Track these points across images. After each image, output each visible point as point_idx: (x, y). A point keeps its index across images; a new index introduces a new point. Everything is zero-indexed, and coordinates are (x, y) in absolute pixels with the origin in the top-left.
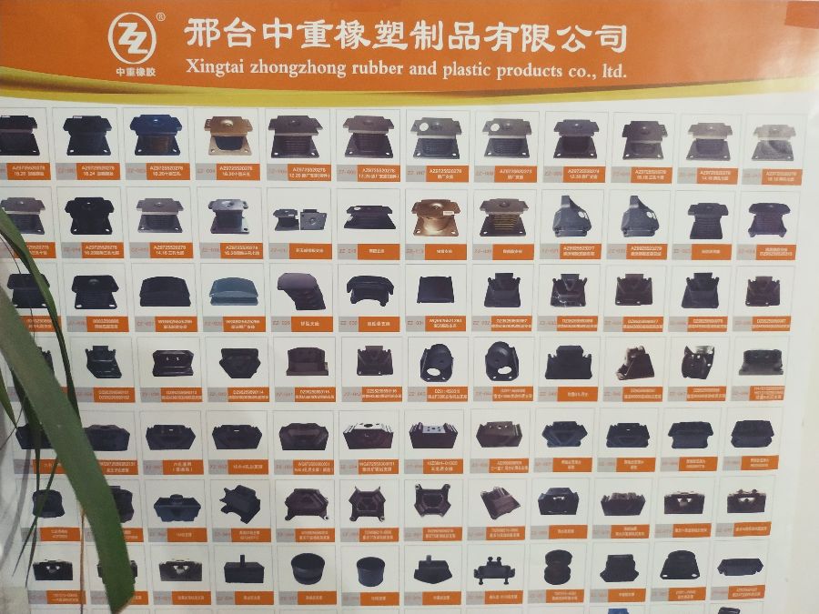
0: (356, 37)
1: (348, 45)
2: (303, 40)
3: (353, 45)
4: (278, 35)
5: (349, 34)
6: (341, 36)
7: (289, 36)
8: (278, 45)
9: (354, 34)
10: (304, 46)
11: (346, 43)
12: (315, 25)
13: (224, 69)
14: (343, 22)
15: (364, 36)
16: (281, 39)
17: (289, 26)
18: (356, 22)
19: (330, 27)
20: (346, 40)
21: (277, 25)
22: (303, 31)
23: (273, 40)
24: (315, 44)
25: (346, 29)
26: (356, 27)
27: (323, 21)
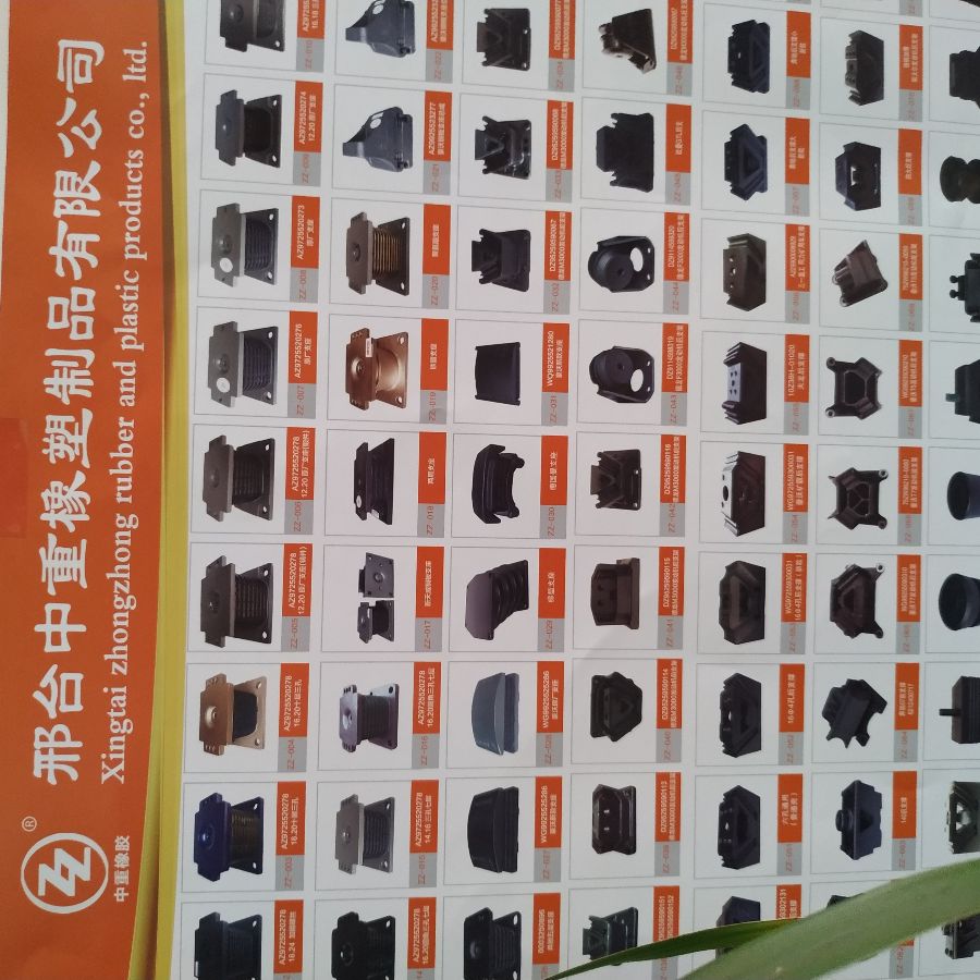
0: (68, 496)
1: (83, 509)
2: (74, 585)
3: (83, 500)
4: (64, 628)
5: (65, 507)
6: (68, 520)
7: (65, 608)
8: (81, 628)
9: (64, 498)
10: (84, 584)
11: (80, 512)
12: (47, 563)
13: (121, 720)
14: (44, 517)
15: (68, 483)
16: (71, 621)
17: (49, 608)
18: (45, 495)
19: (52, 539)
20: (74, 513)
21: (46, 628)
22: (56, 585)
23: (71, 636)
24: (81, 564)
25: (57, 511)
26: (53, 495)
27: (42, 551)
